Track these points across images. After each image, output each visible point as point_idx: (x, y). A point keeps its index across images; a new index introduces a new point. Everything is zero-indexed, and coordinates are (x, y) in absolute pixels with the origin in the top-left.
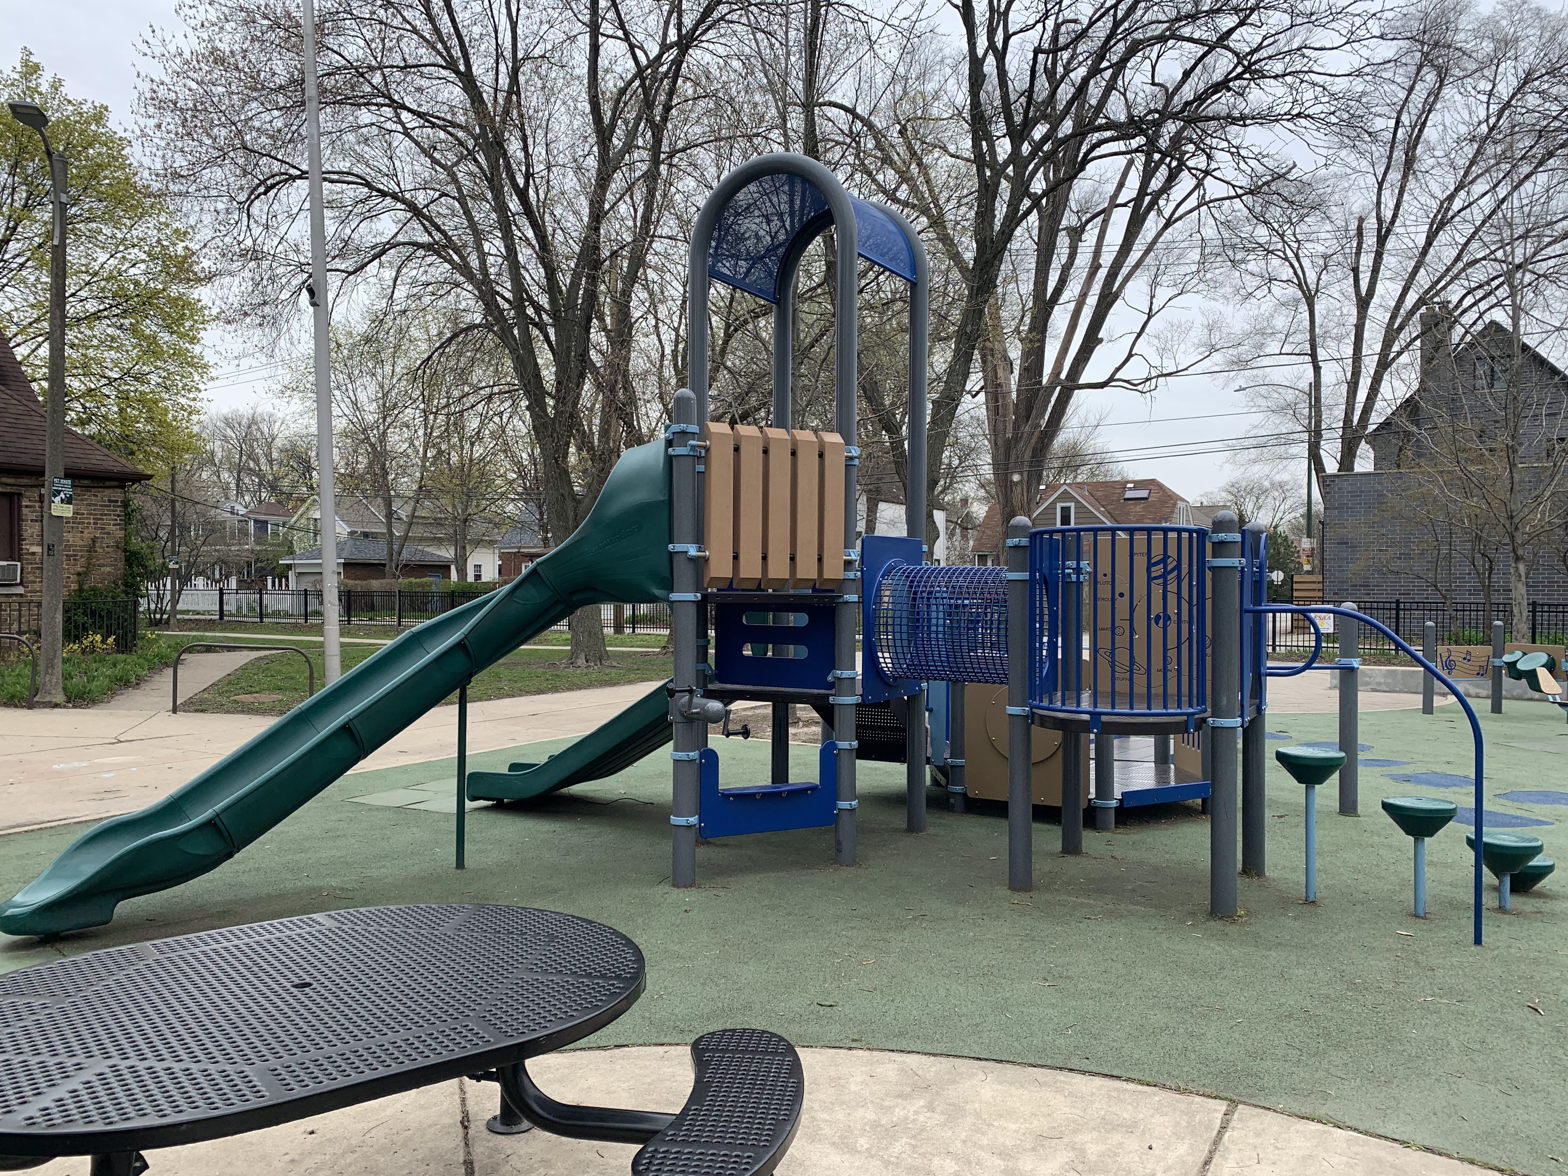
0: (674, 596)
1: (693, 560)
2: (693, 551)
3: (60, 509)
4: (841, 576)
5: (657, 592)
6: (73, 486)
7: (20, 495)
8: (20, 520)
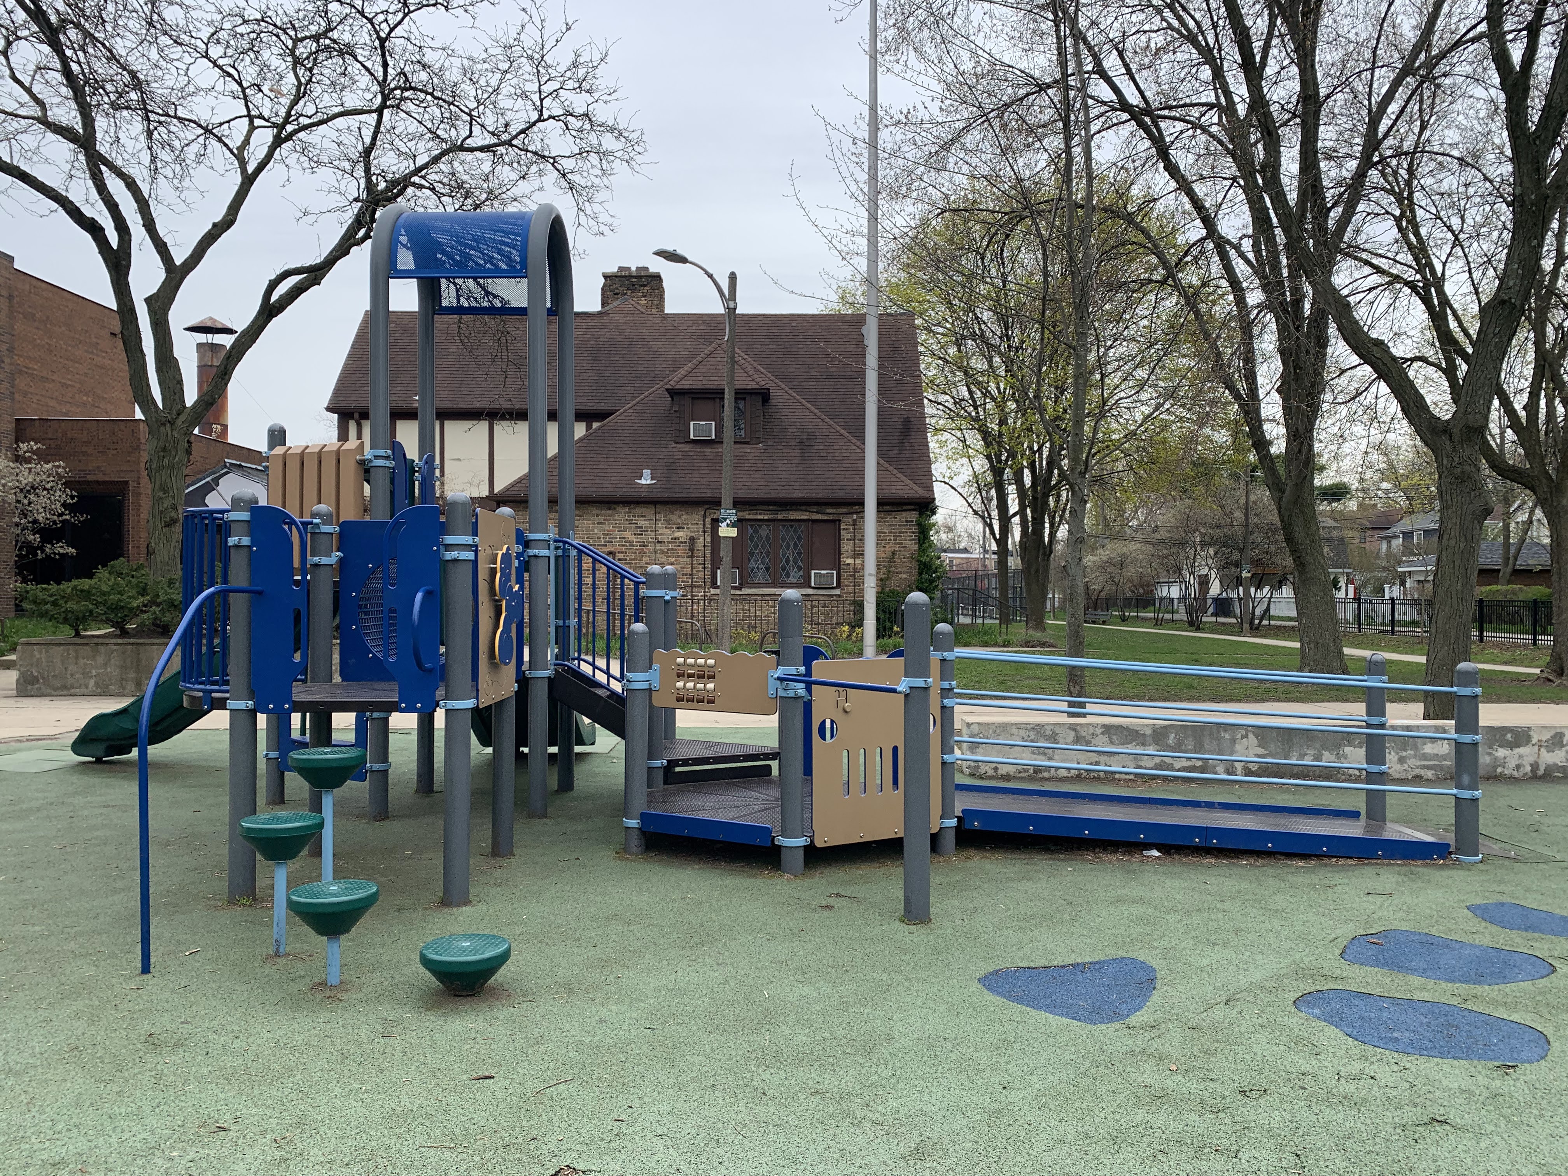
6: (883, 511)
7: (840, 521)
8: (840, 540)
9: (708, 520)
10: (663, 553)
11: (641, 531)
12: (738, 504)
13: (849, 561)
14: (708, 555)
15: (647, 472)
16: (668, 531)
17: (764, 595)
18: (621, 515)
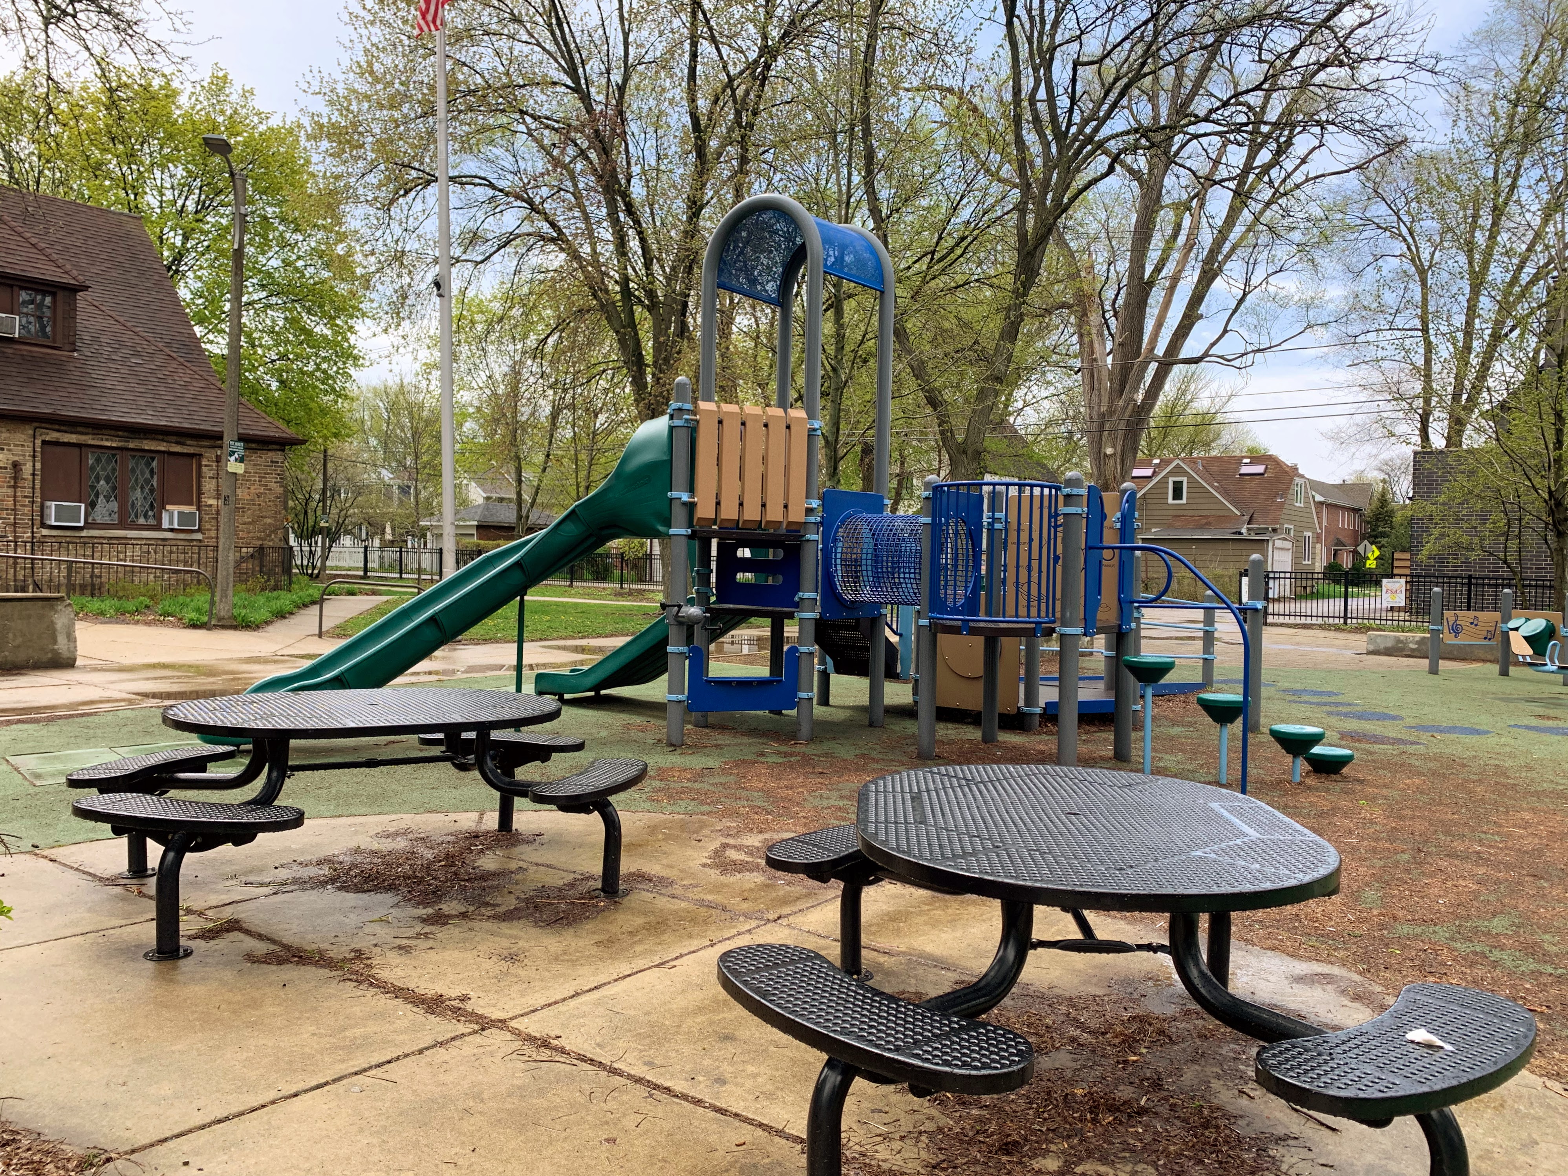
0: (672, 531)
1: (685, 504)
2: (685, 497)
3: (234, 466)
4: (802, 518)
5: (661, 528)
6: (245, 449)
7: (201, 455)
8: (201, 477)
13: (210, 502)
14: (38, 486)
17: (112, 538)
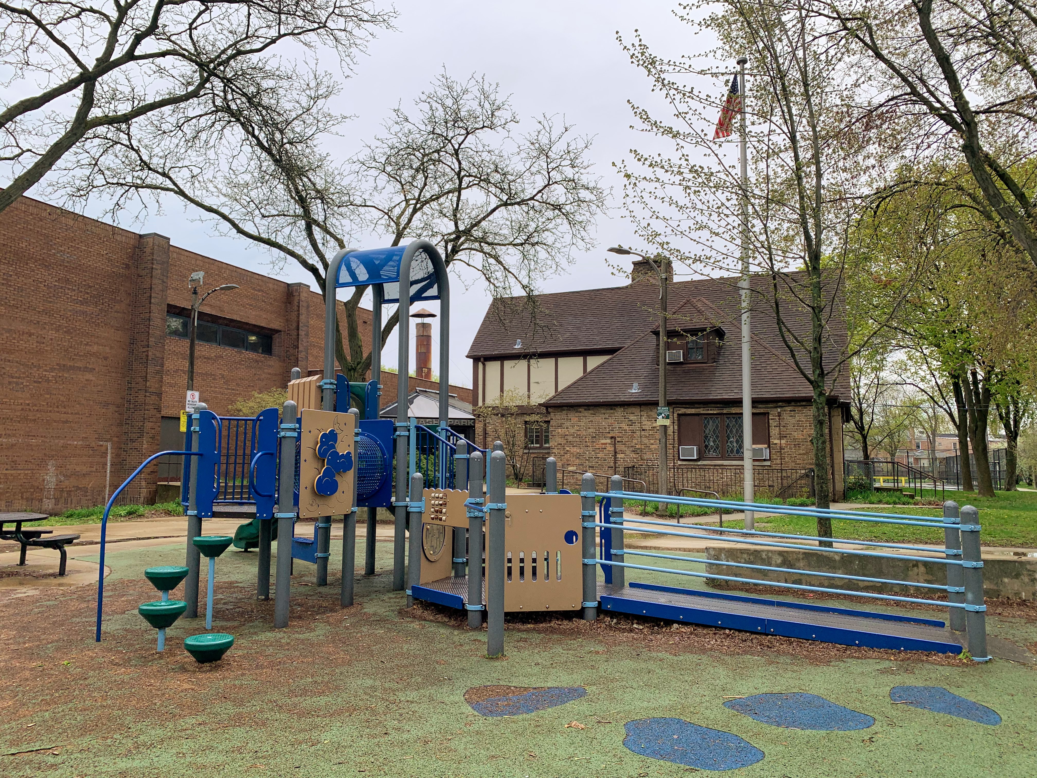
7: (768, 413)
8: (769, 426)
9: (675, 415)
10: (646, 437)
11: (632, 423)
12: (669, 404)
13: (776, 441)
14: (676, 438)
15: (635, 385)
16: (649, 423)
17: (715, 465)
18: (619, 412)
